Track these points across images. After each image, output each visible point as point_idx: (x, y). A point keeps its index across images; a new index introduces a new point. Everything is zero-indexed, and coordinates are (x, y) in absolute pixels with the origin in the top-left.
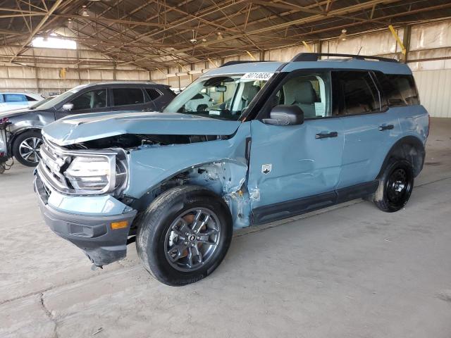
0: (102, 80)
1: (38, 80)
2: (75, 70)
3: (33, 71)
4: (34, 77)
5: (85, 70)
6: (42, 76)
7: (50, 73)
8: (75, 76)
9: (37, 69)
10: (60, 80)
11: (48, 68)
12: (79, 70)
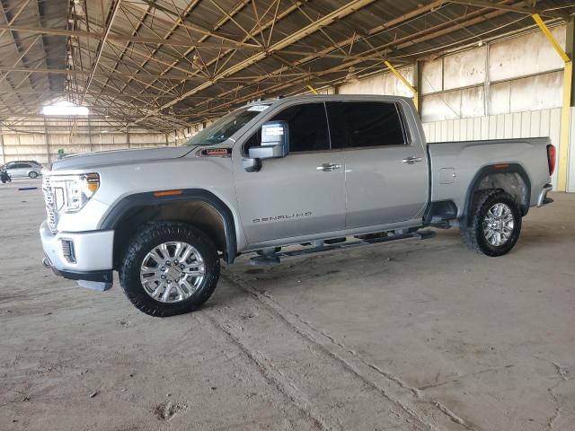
0: (114, 144)
1: (49, 146)
2: (86, 135)
3: (44, 138)
4: (44, 143)
5: (98, 135)
6: (53, 142)
7: (61, 139)
8: (87, 141)
9: (48, 135)
10: (70, 145)
11: (59, 134)
12: (91, 136)
